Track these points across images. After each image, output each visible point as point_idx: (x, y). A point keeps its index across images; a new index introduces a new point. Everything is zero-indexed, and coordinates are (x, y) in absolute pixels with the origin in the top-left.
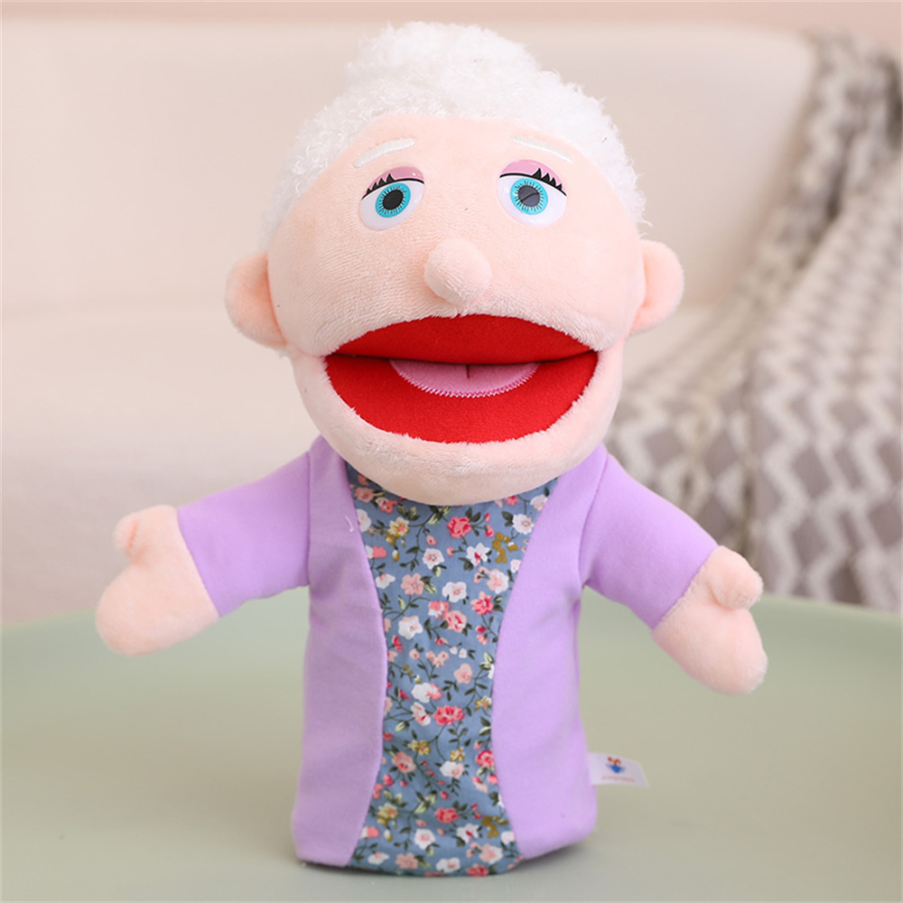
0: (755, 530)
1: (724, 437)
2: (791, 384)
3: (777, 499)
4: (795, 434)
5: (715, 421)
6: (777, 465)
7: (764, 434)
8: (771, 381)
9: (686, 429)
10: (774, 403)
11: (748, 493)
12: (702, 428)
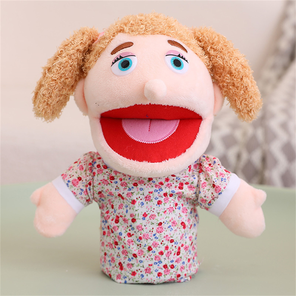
0: (267, 174)
1: (254, 137)
2: (281, 118)
3: (276, 162)
4: (283, 137)
5: (250, 131)
6: (276, 148)
7: (270, 136)
8: (273, 116)
9: (238, 134)
10: (274, 124)
11: (264, 160)
12: (245, 134)
